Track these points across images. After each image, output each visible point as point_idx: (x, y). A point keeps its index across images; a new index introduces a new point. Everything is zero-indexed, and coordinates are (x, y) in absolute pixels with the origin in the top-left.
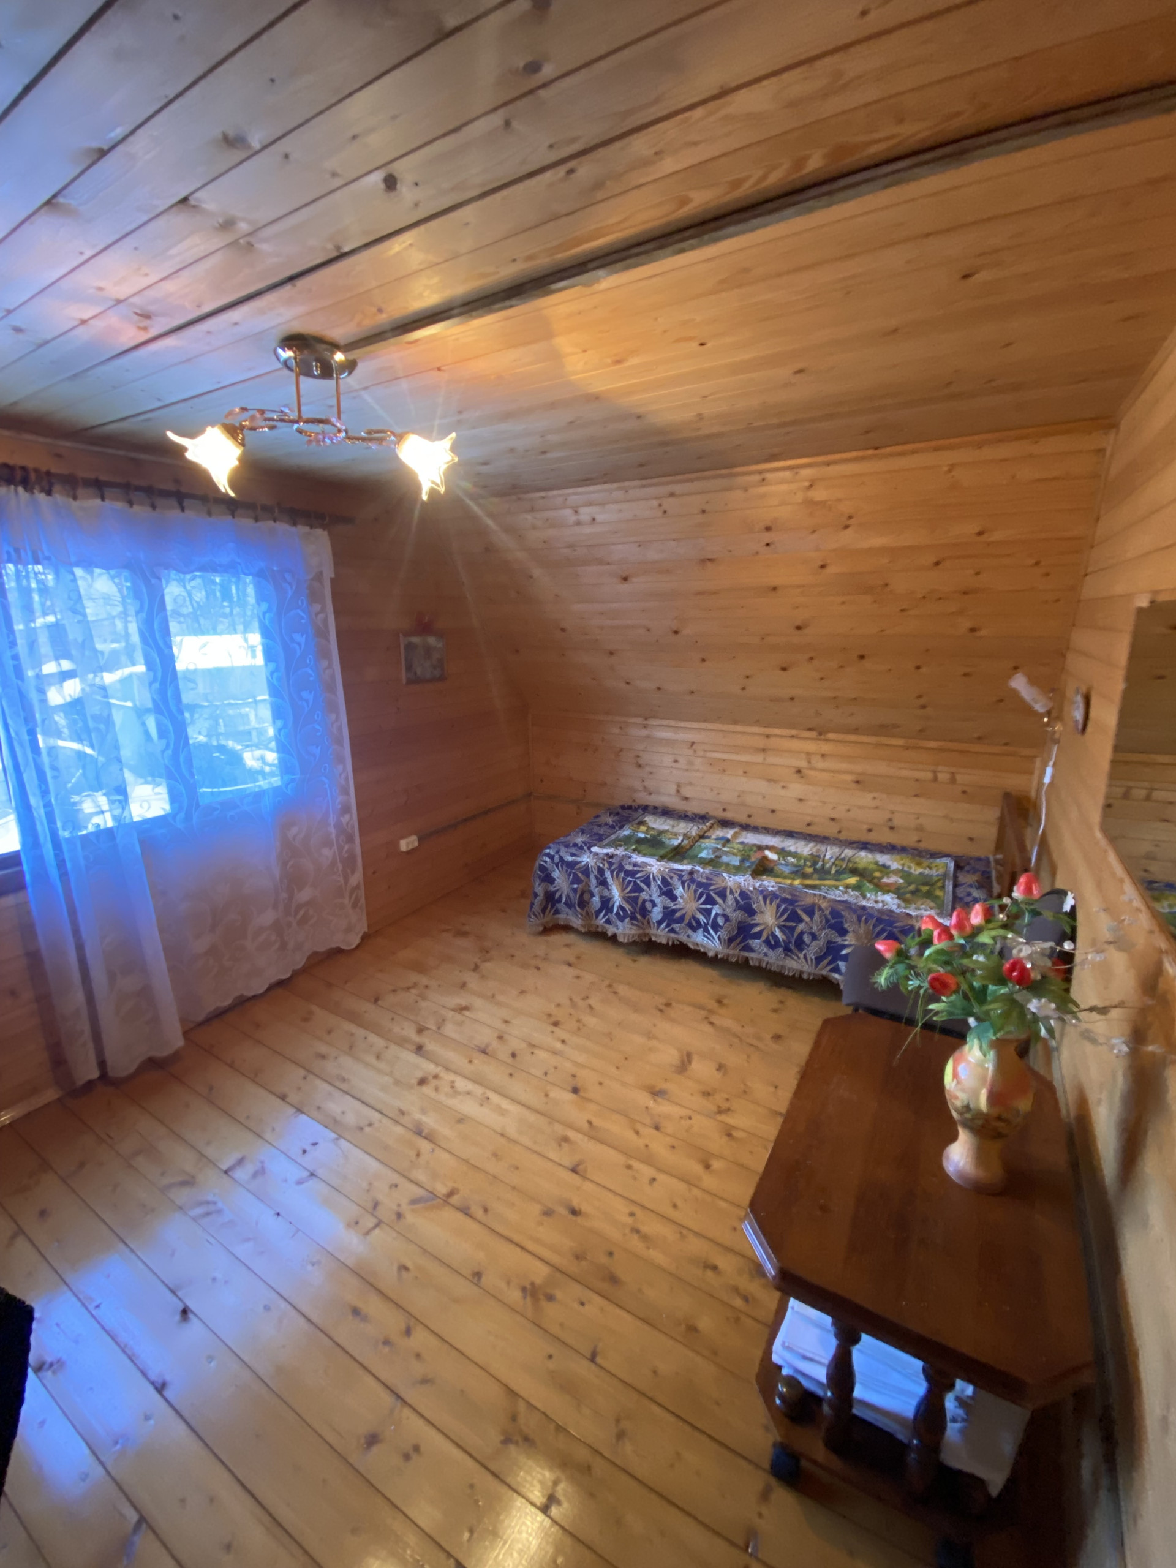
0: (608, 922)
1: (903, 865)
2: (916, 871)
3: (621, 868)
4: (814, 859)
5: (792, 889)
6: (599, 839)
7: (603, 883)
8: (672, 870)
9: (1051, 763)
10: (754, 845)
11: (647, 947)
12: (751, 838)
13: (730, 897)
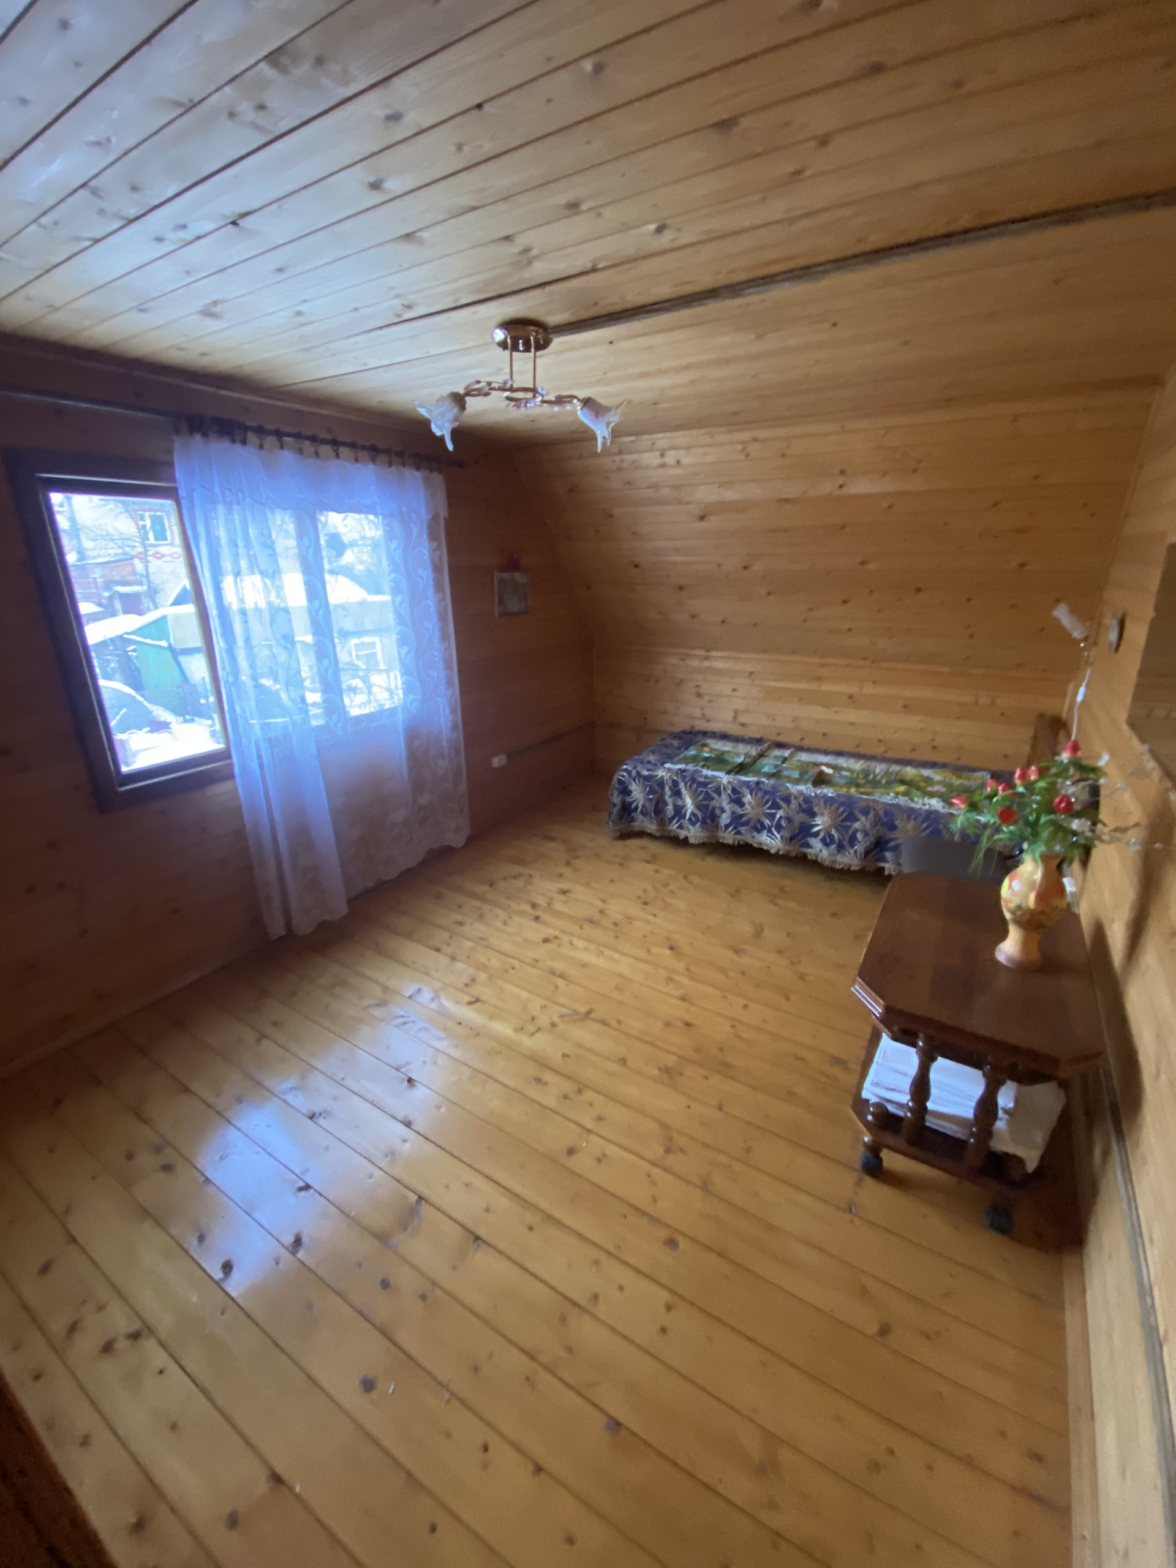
0: (681, 827)
1: (945, 778)
2: (956, 782)
3: (693, 780)
4: (866, 773)
5: (849, 797)
6: (670, 758)
7: (677, 793)
8: (739, 781)
9: (1084, 684)
10: (810, 763)
11: (714, 848)
12: (805, 757)
13: (793, 801)
